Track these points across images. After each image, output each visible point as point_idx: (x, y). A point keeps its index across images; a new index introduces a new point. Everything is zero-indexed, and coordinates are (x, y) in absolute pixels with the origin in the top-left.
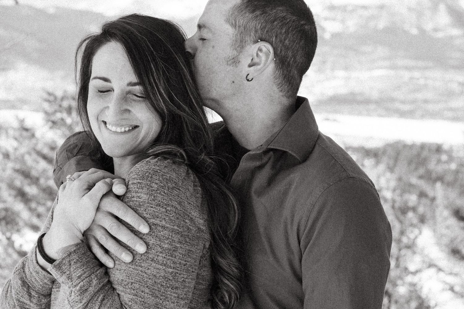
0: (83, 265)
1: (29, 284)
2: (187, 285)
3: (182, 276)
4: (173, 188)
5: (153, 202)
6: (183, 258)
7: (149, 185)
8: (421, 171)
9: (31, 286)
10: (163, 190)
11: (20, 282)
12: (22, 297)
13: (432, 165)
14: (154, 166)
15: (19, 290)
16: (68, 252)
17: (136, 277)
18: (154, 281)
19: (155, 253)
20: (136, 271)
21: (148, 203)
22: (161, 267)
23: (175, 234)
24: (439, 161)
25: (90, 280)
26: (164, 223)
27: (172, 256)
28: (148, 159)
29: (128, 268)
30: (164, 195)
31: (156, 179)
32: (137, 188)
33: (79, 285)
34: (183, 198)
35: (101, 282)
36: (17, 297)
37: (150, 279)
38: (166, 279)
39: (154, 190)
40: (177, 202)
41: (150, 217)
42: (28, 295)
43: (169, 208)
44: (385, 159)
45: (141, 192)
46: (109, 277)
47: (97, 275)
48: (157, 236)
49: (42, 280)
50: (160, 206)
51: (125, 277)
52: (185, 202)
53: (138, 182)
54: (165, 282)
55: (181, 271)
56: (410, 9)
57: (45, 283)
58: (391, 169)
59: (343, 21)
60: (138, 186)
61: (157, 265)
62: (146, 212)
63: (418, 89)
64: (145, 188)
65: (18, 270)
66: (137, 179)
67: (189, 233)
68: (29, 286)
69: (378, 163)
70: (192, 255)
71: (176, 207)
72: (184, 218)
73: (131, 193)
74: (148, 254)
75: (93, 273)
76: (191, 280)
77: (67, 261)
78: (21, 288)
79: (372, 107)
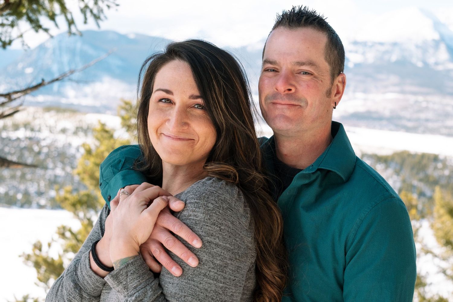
0: (139, 277)
1: (81, 286)
2: (235, 298)
3: (231, 290)
4: (227, 209)
5: (209, 221)
6: (232, 273)
7: (205, 204)
8: (421, 175)
9: (83, 288)
10: (218, 210)
11: (72, 284)
12: (74, 298)
13: (430, 171)
14: (210, 187)
15: (71, 291)
16: (125, 263)
17: (188, 291)
18: (205, 295)
19: (208, 269)
20: (189, 285)
21: (204, 221)
22: (211, 281)
23: (227, 251)
24: (436, 168)
25: (145, 291)
26: (217, 241)
27: (223, 272)
28: (204, 180)
29: (180, 282)
30: (219, 214)
31: (212, 200)
32: (194, 207)
33: (135, 295)
34: (235, 218)
35: (155, 293)
36: (69, 298)
37: (201, 292)
38: (217, 293)
39: (210, 210)
40: (230, 221)
41: (206, 235)
42: (80, 296)
43: (223, 227)
44: (393, 165)
45: (198, 211)
46: (162, 289)
47: (152, 287)
48: (210, 253)
49: (94, 284)
50: (215, 225)
51: (178, 290)
52: (237, 221)
53: (195, 202)
54: (215, 296)
55: (230, 286)
56: (417, 47)
57: (97, 286)
58: (397, 173)
59: (364, 54)
60: (196, 206)
61: (209, 280)
62: (202, 230)
63: (421, 110)
64: (202, 208)
65: (70, 273)
66: (194, 199)
67: (239, 250)
68: (81, 288)
69: (387, 167)
70: (240, 271)
71: (229, 226)
72: (236, 237)
73: (188, 211)
74: (201, 270)
75: (148, 285)
76: (239, 294)
77: (124, 272)
78: (73, 289)
79: (384, 123)
